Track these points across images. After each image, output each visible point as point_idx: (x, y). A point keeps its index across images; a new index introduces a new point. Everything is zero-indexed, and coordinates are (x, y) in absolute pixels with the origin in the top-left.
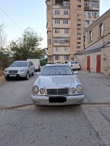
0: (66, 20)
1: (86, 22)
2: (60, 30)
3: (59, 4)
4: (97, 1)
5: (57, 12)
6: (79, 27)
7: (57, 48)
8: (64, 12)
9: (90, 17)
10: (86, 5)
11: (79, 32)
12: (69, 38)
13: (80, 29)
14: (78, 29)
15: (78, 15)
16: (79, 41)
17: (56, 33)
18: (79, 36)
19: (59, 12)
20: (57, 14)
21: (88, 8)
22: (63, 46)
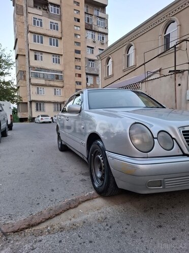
0: (55, 40)
1: (89, 49)
2: (44, 55)
3: (40, 8)
4: (104, 19)
5: (38, 22)
6: (78, 56)
7: (38, 88)
8: (51, 25)
9: (94, 42)
10: (88, 21)
11: (78, 64)
12: (61, 72)
13: (80, 59)
14: (76, 58)
15: (76, 35)
16: (79, 79)
17: (36, 59)
18: (79, 72)
19: (41, 23)
20: (38, 25)
21: (91, 26)
22: (51, 86)
